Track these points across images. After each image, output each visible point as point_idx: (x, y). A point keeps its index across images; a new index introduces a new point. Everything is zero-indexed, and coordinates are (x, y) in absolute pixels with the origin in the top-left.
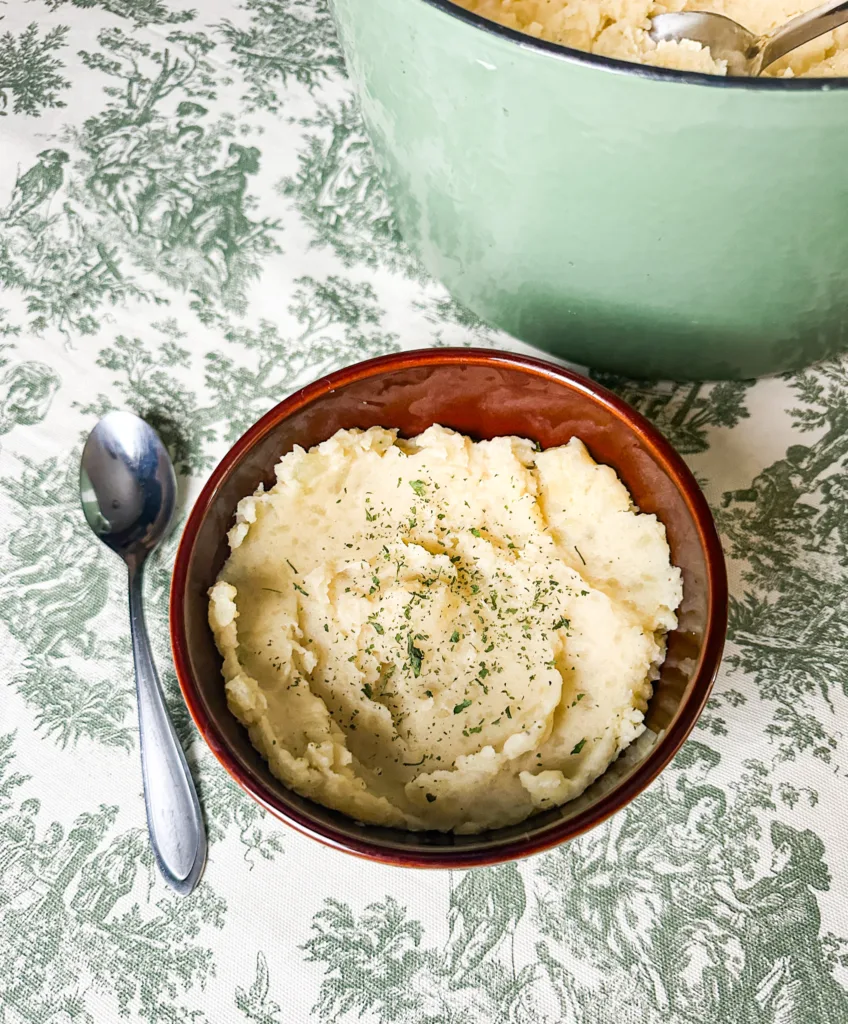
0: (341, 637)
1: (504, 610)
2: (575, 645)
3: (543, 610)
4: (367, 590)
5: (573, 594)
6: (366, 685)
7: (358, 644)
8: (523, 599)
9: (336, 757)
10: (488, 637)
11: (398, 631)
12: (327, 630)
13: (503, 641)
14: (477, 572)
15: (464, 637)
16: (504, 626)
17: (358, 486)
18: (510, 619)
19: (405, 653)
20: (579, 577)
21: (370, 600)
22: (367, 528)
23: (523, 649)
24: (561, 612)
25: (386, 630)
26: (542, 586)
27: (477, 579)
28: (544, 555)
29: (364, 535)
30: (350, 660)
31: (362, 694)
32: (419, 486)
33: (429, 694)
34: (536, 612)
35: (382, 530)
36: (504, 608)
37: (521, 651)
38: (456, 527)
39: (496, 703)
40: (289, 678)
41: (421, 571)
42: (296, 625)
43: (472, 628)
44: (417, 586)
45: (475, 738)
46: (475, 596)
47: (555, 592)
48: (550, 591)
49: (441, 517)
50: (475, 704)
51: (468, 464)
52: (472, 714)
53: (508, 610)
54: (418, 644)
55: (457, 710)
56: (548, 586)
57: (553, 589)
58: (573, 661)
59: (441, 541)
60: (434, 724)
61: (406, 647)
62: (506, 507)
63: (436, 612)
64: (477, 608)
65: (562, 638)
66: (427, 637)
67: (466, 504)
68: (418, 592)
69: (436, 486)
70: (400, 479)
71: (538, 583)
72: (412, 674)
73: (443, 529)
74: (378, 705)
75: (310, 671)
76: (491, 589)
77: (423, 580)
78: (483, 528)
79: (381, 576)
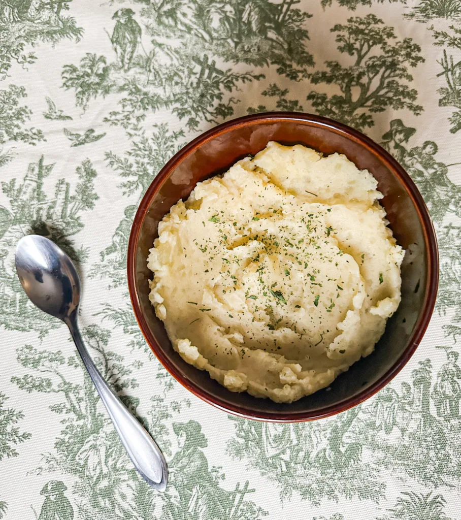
0: (241, 314)
1: (297, 244)
2: (342, 235)
3: (316, 231)
4: (233, 285)
5: (324, 214)
6: (268, 325)
7: (250, 311)
8: (301, 231)
9: (295, 372)
10: (300, 261)
11: (262, 291)
12: (232, 317)
13: (309, 257)
14: (271, 236)
15: (290, 270)
16: (304, 251)
17: (188, 242)
18: (303, 245)
19: (272, 298)
20: (321, 205)
21: (239, 288)
22: (206, 257)
23: (321, 254)
24: (325, 226)
25: (257, 295)
26: (306, 220)
27: (273, 239)
28: (295, 205)
29: (209, 261)
30: (253, 321)
31: (271, 331)
32: (214, 219)
33: (298, 307)
34: (313, 234)
35: (214, 252)
36: (296, 242)
37: (321, 256)
38: (244, 223)
39: (331, 287)
40: (238, 353)
41: (249, 256)
42: (219, 327)
43: (290, 263)
44: (254, 265)
45: (335, 310)
46: (279, 247)
47: (314, 218)
48: (312, 220)
49: (235, 224)
50: (321, 295)
51: (228, 190)
52: (323, 300)
53: (299, 242)
54: (275, 289)
55: (316, 304)
56: (309, 218)
57: (312, 218)
58: (347, 243)
59: (244, 235)
60: (312, 318)
61: (271, 295)
62: (259, 196)
63: (271, 269)
64: (285, 252)
65: (334, 237)
66: (276, 283)
67: (242, 209)
68: (258, 269)
69: (222, 212)
70: (203, 222)
71: (303, 220)
72: (283, 304)
73: (240, 229)
74: (280, 329)
75: (242, 341)
76: (283, 238)
77: (252, 260)
78: (257, 214)
79: (233, 273)
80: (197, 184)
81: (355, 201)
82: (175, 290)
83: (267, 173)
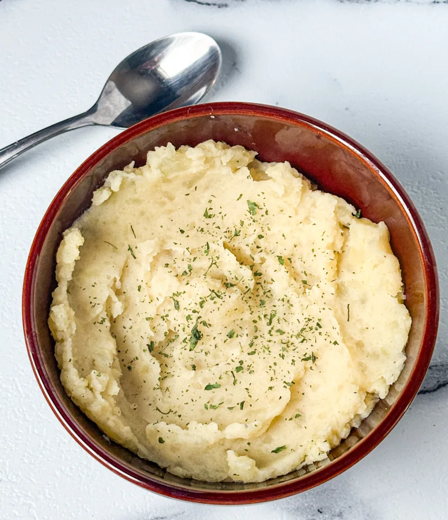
0: (148, 299)
1: (275, 329)
2: (312, 378)
3: (302, 342)
4: (180, 272)
5: (328, 340)
6: (152, 343)
7: (158, 309)
8: (292, 327)
9: (107, 387)
10: (255, 343)
11: (190, 313)
12: (139, 290)
13: (264, 351)
14: (269, 291)
15: (237, 336)
16: (270, 341)
17: (207, 188)
18: (277, 337)
19: (189, 331)
20: (338, 330)
21: (180, 281)
22: (201, 222)
23: (275, 364)
24: (314, 350)
25: (182, 307)
26: (311, 324)
27: (267, 296)
28: (324, 300)
29: (197, 227)
30: (147, 319)
31: (147, 348)
32: (253, 207)
33: (194, 368)
34: (296, 341)
35: (212, 228)
36: (278, 327)
37: (272, 365)
38: (268, 250)
39: (238, 395)
40: (98, 316)
41: (227, 274)
42: (118, 278)
43: (246, 332)
44: (218, 285)
45: (211, 413)
46: (260, 309)
47: (317, 332)
48: (314, 330)
49: (260, 237)
50: (222, 389)
51: (298, 206)
52: (217, 395)
53: (278, 331)
54: (201, 328)
55: (208, 387)
56: (314, 325)
57: (317, 329)
58: (305, 388)
59: (253, 255)
60: (187, 391)
61: (192, 327)
62: (313, 250)
63: (223, 310)
64: (257, 319)
65: (305, 369)
66: (210, 325)
67: (283, 236)
68: (216, 291)
69: (267, 212)
70: (241, 195)
71: (309, 320)
72: (188, 348)
73: (258, 247)
74: (154, 360)
75: (115, 316)
76: (274, 309)
77: (225, 281)
78: (289, 259)
79: (195, 265)
80: (286, 162)
81: (362, 368)
82: (137, 201)
83: (347, 244)
